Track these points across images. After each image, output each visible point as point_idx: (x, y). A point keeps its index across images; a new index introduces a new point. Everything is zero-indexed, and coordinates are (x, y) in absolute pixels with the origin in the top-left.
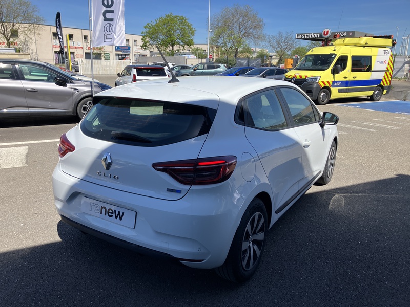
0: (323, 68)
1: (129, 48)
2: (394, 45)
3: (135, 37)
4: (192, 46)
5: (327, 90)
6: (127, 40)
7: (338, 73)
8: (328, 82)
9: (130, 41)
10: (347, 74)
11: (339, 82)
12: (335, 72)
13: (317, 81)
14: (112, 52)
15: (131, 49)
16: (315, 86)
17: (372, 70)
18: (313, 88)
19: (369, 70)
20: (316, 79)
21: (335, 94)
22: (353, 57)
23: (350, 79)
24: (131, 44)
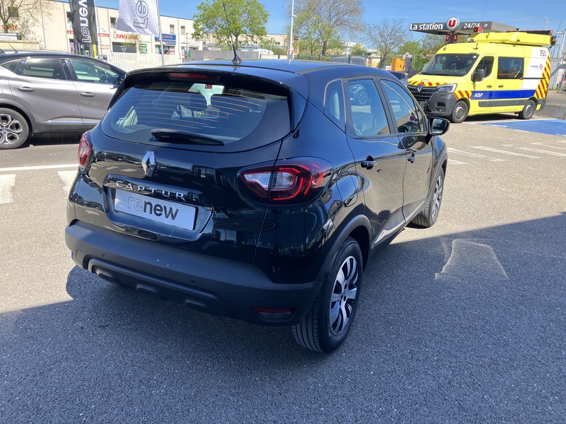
0: (461, 73)
1: (174, 37)
2: (553, 43)
3: (183, 22)
4: (264, 37)
5: (465, 102)
6: (172, 26)
7: (480, 80)
8: (466, 92)
9: (176, 27)
10: (492, 82)
11: (480, 92)
12: (476, 78)
13: (452, 91)
14: (151, 42)
15: (177, 38)
16: (449, 97)
17: (524, 76)
18: (446, 100)
19: (520, 76)
20: (451, 88)
21: (475, 108)
22: (500, 59)
23: (495, 88)
24: (177, 31)
